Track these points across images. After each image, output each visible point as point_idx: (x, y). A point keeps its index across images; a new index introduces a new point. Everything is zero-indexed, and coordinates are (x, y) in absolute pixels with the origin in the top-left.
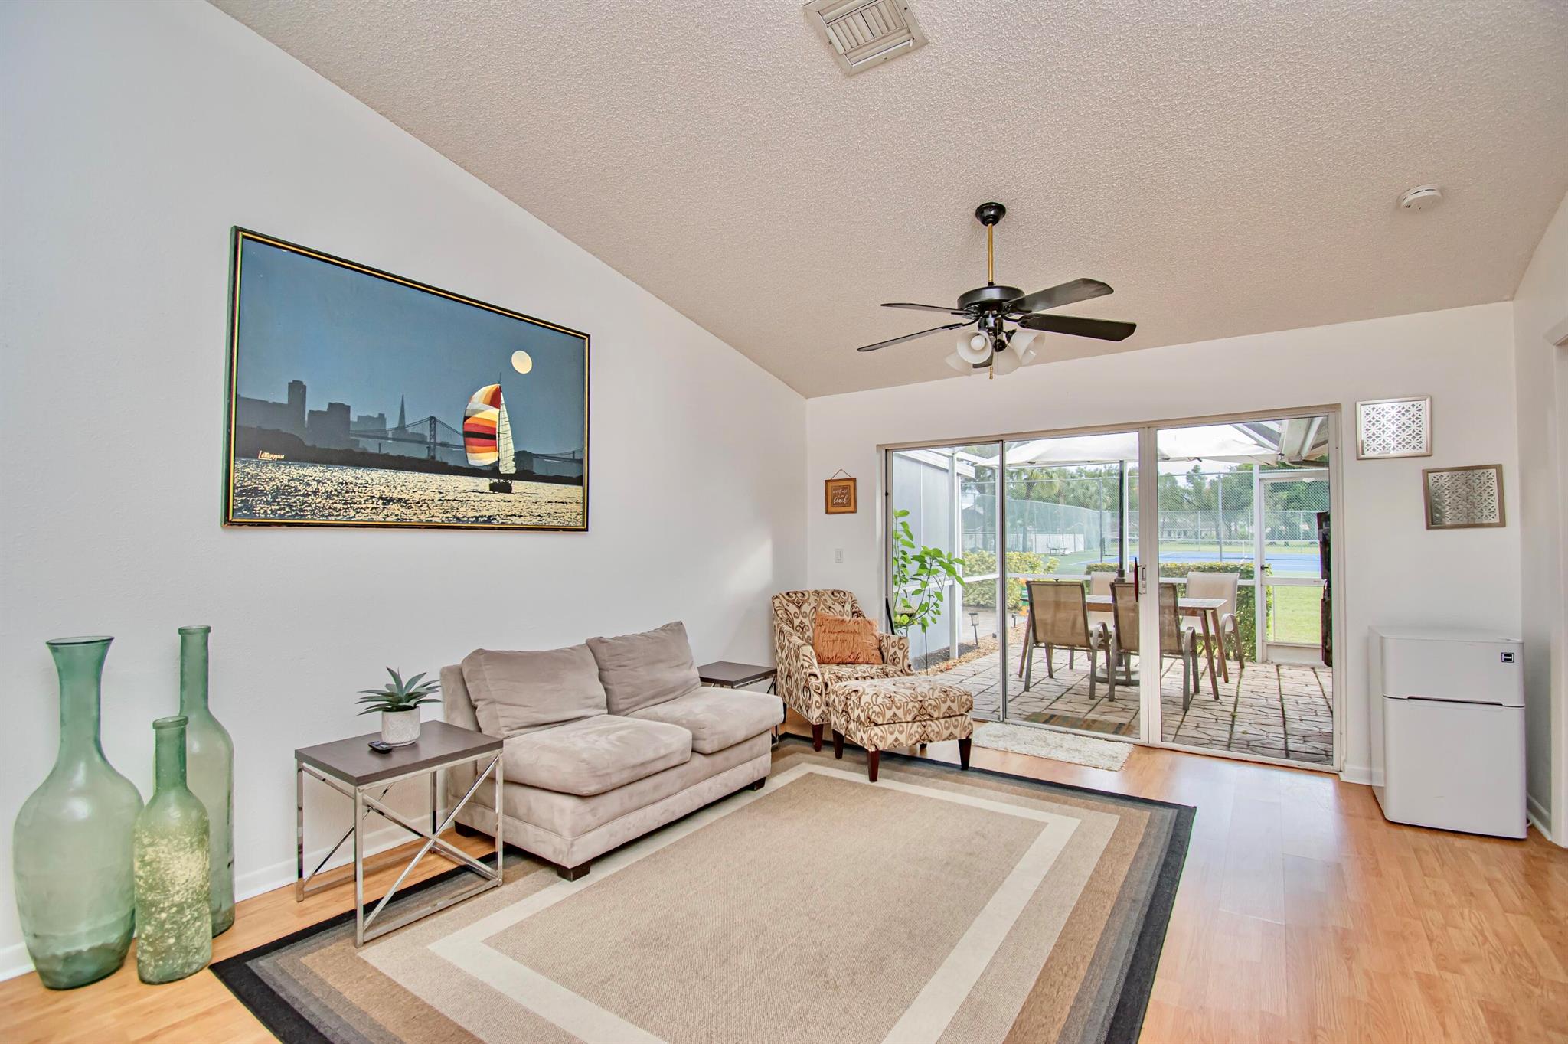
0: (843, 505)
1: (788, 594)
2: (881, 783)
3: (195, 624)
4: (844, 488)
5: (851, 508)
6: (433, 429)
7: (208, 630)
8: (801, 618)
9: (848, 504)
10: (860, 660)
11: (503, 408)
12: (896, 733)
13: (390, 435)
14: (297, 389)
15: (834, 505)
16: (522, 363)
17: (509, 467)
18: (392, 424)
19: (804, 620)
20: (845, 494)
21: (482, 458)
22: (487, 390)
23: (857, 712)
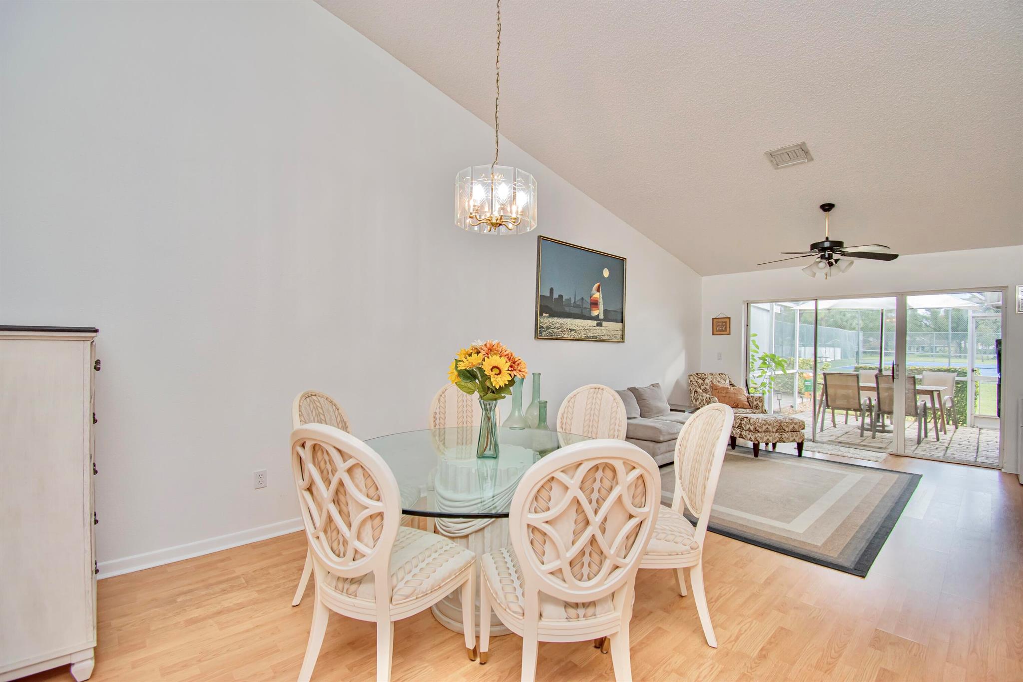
0: (723, 331)
1: (697, 374)
2: (759, 458)
3: (537, 372)
4: (723, 322)
5: (728, 332)
6: (582, 302)
7: (540, 374)
8: (705, 386)
9: (726, 330)
10: (739, 406)
11: (601, 292)
12: (768, 436)
13: (572, 305)
14: (552, 290)
15: (717, 331)
16: (606, 273)
17: (601, 317)
18: (573, 301)
19: (706, 387)
20: (724, 325)
21: (595, 313)
22: (596, 285)
23: (748, 427)
